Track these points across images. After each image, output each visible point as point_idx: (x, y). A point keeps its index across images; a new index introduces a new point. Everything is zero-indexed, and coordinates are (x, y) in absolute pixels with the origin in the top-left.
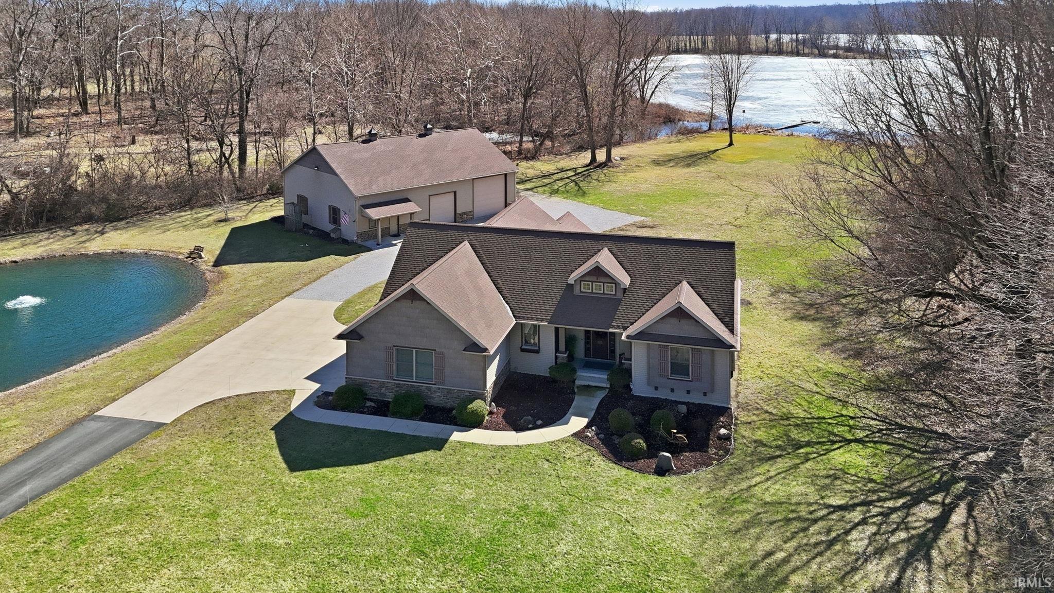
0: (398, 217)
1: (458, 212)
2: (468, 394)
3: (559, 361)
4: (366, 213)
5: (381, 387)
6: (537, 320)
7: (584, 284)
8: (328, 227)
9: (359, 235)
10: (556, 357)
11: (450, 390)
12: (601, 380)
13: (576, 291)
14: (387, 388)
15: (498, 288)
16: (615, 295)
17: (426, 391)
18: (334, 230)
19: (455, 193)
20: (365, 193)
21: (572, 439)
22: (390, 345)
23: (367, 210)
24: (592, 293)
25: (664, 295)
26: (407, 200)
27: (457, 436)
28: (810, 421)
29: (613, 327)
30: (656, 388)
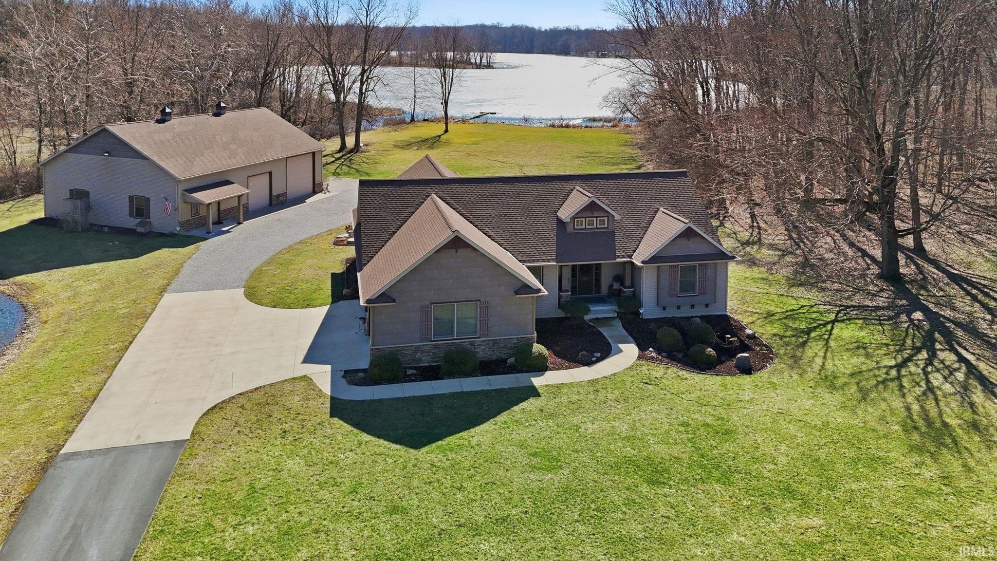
0: (219, 203)
1: (274, 193)
2: (516, 341)
3: (562, 300)
4: (192, 198)
5: (416, 352)
6: (544, 261)
7: (577, 221)
8: (132, 223)
9: (182, 225)
10: (560, 297)
11: (496, 340)
12: (607, 312)
13: (570, 229)
14: (423, 352)
15: (489, 236)
16: (608, 228)
17: (470, 346)
18: (140, 224)
19: (270, 173)
20: (188, 175)
21: (638, 362)
22: (427, 303)
23: (193, 195)
24: (585, 228)
25: (650, 223)
26: (228, 183)
27: (538, 381)
28: (792, 313)
29: (619, 257)
30: (664, 308)
